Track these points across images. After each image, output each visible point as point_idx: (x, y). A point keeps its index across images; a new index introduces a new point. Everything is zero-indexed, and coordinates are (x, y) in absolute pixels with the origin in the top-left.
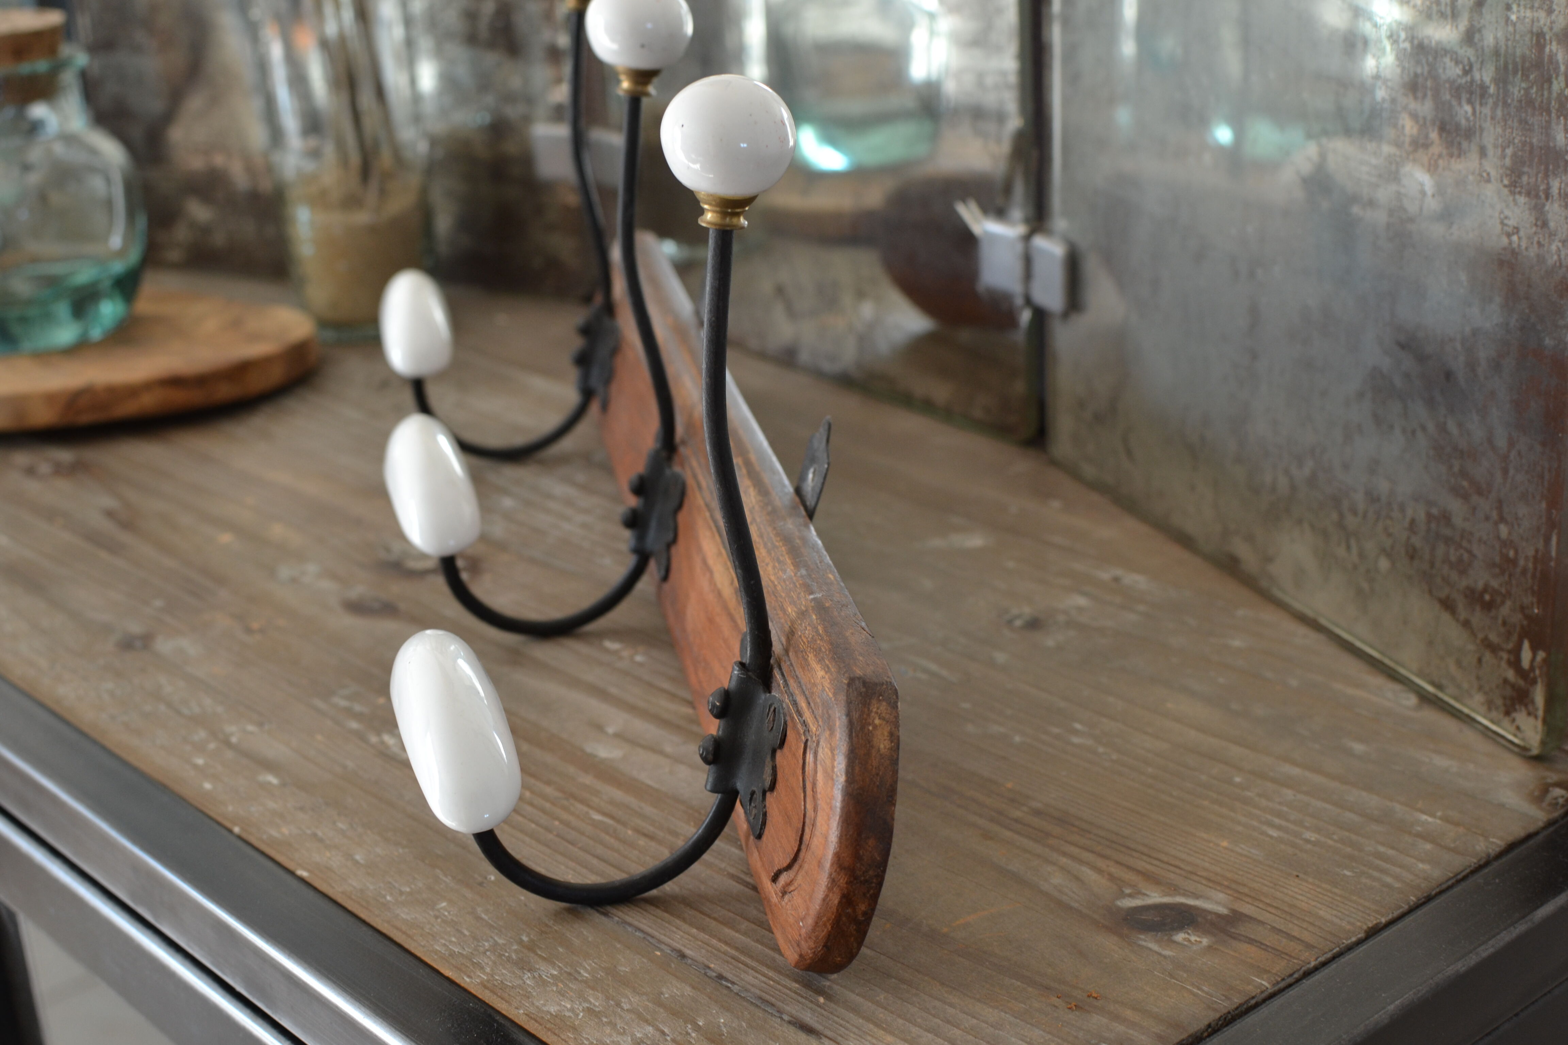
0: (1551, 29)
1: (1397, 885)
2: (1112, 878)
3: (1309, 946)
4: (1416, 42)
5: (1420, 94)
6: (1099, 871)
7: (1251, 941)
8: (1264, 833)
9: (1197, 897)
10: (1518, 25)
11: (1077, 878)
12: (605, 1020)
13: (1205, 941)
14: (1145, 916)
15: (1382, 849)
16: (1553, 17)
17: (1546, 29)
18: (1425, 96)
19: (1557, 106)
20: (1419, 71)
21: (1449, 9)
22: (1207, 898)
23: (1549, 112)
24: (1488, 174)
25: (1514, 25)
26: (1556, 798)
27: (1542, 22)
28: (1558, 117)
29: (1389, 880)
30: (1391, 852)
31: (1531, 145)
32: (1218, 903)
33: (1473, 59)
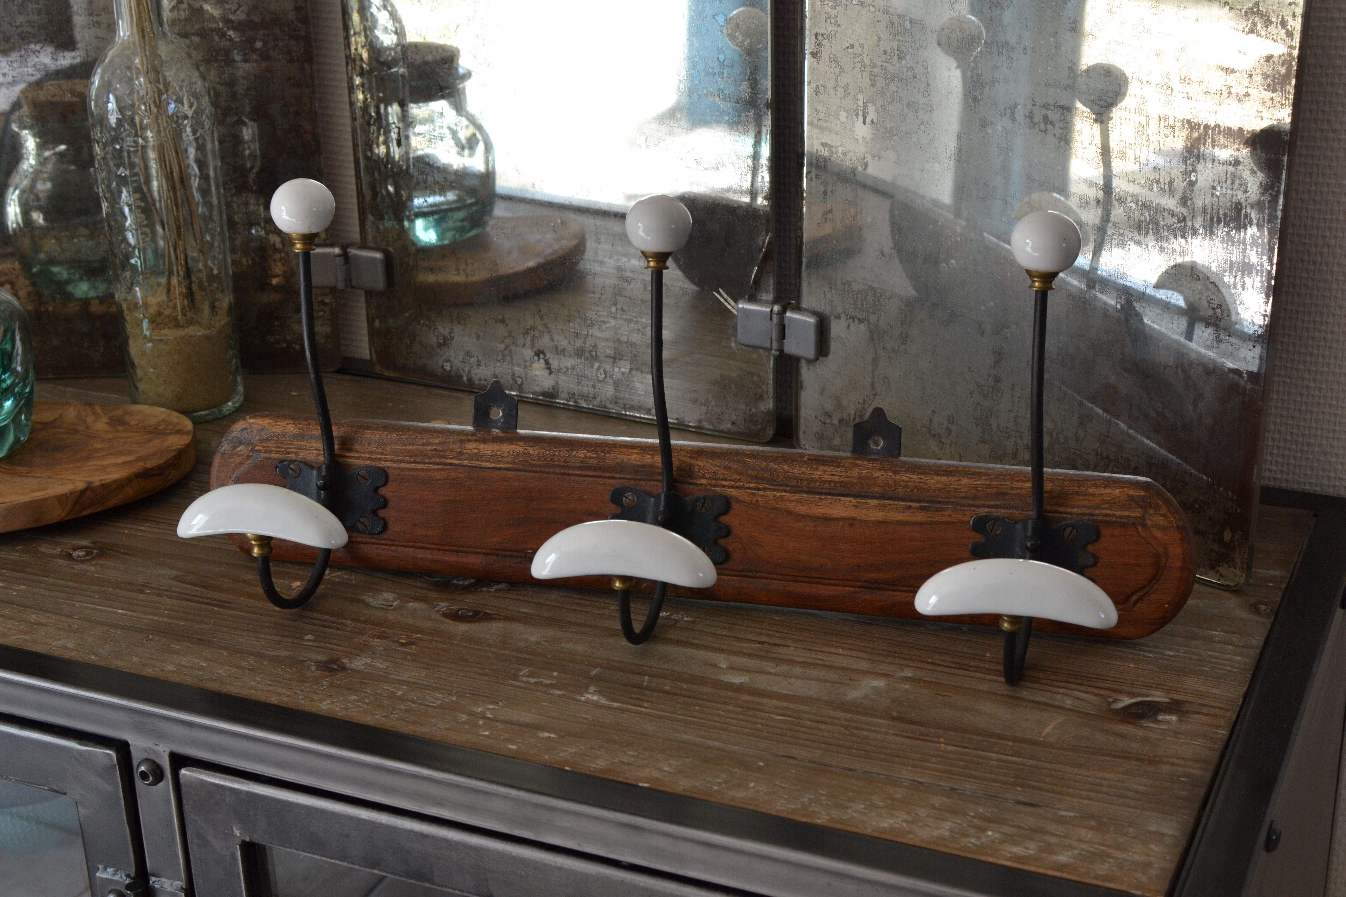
0: (1246, 201)
1: (1236, 670)
2: (1095, 694)
3: (1227, 710)
4: (1140, 203)
5: (1143, 232)
6: (1087, 693)
7: (1197, 713)
8: (1144, 656)
9: (1148, 696)
10: (1222, 199)
11: (1079, 699)
12: (920, 824)
13: (1174, 718)
14: (1133, 710)
15: (1211, 653)
16: (1248, 194)
17: (1241, 201)
18: (1147, 233)
19: (1251, 241)
20: (1142, 219)
21: (1167, 187)
22: (1153, 696)
23: (1245, 244)
24: (1198, 276)
25: (1219, 198)
26: (1265, 610)
27: (1239, 197)
28: (1252, 247)
29: (1229, 668)
30: (1216, 654)
31: (1231, 261)
32: (1160, 697)
33: (1185, 214)
